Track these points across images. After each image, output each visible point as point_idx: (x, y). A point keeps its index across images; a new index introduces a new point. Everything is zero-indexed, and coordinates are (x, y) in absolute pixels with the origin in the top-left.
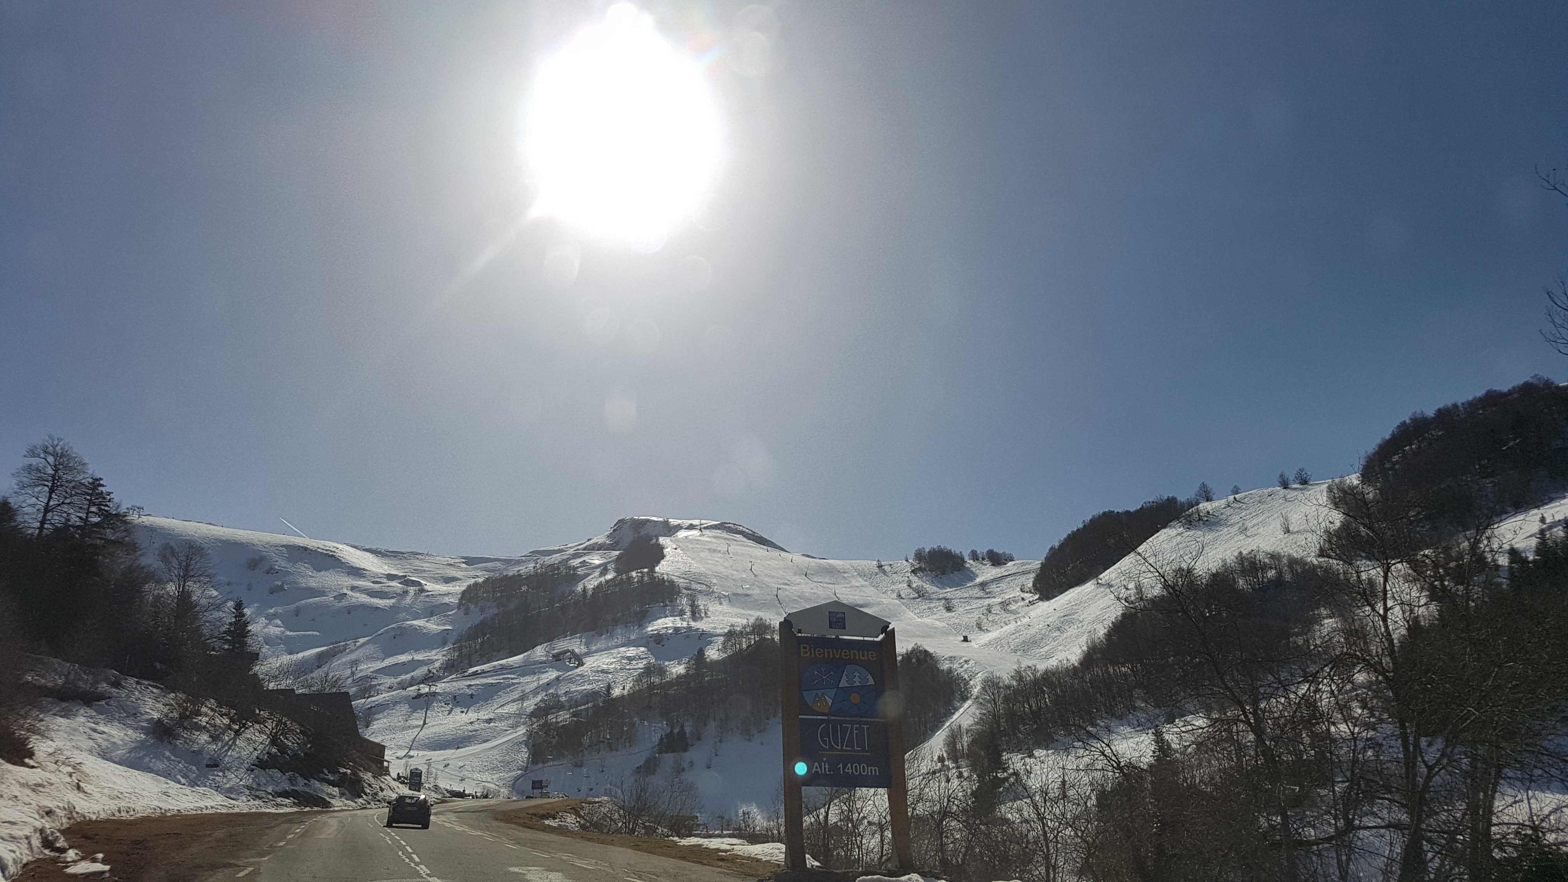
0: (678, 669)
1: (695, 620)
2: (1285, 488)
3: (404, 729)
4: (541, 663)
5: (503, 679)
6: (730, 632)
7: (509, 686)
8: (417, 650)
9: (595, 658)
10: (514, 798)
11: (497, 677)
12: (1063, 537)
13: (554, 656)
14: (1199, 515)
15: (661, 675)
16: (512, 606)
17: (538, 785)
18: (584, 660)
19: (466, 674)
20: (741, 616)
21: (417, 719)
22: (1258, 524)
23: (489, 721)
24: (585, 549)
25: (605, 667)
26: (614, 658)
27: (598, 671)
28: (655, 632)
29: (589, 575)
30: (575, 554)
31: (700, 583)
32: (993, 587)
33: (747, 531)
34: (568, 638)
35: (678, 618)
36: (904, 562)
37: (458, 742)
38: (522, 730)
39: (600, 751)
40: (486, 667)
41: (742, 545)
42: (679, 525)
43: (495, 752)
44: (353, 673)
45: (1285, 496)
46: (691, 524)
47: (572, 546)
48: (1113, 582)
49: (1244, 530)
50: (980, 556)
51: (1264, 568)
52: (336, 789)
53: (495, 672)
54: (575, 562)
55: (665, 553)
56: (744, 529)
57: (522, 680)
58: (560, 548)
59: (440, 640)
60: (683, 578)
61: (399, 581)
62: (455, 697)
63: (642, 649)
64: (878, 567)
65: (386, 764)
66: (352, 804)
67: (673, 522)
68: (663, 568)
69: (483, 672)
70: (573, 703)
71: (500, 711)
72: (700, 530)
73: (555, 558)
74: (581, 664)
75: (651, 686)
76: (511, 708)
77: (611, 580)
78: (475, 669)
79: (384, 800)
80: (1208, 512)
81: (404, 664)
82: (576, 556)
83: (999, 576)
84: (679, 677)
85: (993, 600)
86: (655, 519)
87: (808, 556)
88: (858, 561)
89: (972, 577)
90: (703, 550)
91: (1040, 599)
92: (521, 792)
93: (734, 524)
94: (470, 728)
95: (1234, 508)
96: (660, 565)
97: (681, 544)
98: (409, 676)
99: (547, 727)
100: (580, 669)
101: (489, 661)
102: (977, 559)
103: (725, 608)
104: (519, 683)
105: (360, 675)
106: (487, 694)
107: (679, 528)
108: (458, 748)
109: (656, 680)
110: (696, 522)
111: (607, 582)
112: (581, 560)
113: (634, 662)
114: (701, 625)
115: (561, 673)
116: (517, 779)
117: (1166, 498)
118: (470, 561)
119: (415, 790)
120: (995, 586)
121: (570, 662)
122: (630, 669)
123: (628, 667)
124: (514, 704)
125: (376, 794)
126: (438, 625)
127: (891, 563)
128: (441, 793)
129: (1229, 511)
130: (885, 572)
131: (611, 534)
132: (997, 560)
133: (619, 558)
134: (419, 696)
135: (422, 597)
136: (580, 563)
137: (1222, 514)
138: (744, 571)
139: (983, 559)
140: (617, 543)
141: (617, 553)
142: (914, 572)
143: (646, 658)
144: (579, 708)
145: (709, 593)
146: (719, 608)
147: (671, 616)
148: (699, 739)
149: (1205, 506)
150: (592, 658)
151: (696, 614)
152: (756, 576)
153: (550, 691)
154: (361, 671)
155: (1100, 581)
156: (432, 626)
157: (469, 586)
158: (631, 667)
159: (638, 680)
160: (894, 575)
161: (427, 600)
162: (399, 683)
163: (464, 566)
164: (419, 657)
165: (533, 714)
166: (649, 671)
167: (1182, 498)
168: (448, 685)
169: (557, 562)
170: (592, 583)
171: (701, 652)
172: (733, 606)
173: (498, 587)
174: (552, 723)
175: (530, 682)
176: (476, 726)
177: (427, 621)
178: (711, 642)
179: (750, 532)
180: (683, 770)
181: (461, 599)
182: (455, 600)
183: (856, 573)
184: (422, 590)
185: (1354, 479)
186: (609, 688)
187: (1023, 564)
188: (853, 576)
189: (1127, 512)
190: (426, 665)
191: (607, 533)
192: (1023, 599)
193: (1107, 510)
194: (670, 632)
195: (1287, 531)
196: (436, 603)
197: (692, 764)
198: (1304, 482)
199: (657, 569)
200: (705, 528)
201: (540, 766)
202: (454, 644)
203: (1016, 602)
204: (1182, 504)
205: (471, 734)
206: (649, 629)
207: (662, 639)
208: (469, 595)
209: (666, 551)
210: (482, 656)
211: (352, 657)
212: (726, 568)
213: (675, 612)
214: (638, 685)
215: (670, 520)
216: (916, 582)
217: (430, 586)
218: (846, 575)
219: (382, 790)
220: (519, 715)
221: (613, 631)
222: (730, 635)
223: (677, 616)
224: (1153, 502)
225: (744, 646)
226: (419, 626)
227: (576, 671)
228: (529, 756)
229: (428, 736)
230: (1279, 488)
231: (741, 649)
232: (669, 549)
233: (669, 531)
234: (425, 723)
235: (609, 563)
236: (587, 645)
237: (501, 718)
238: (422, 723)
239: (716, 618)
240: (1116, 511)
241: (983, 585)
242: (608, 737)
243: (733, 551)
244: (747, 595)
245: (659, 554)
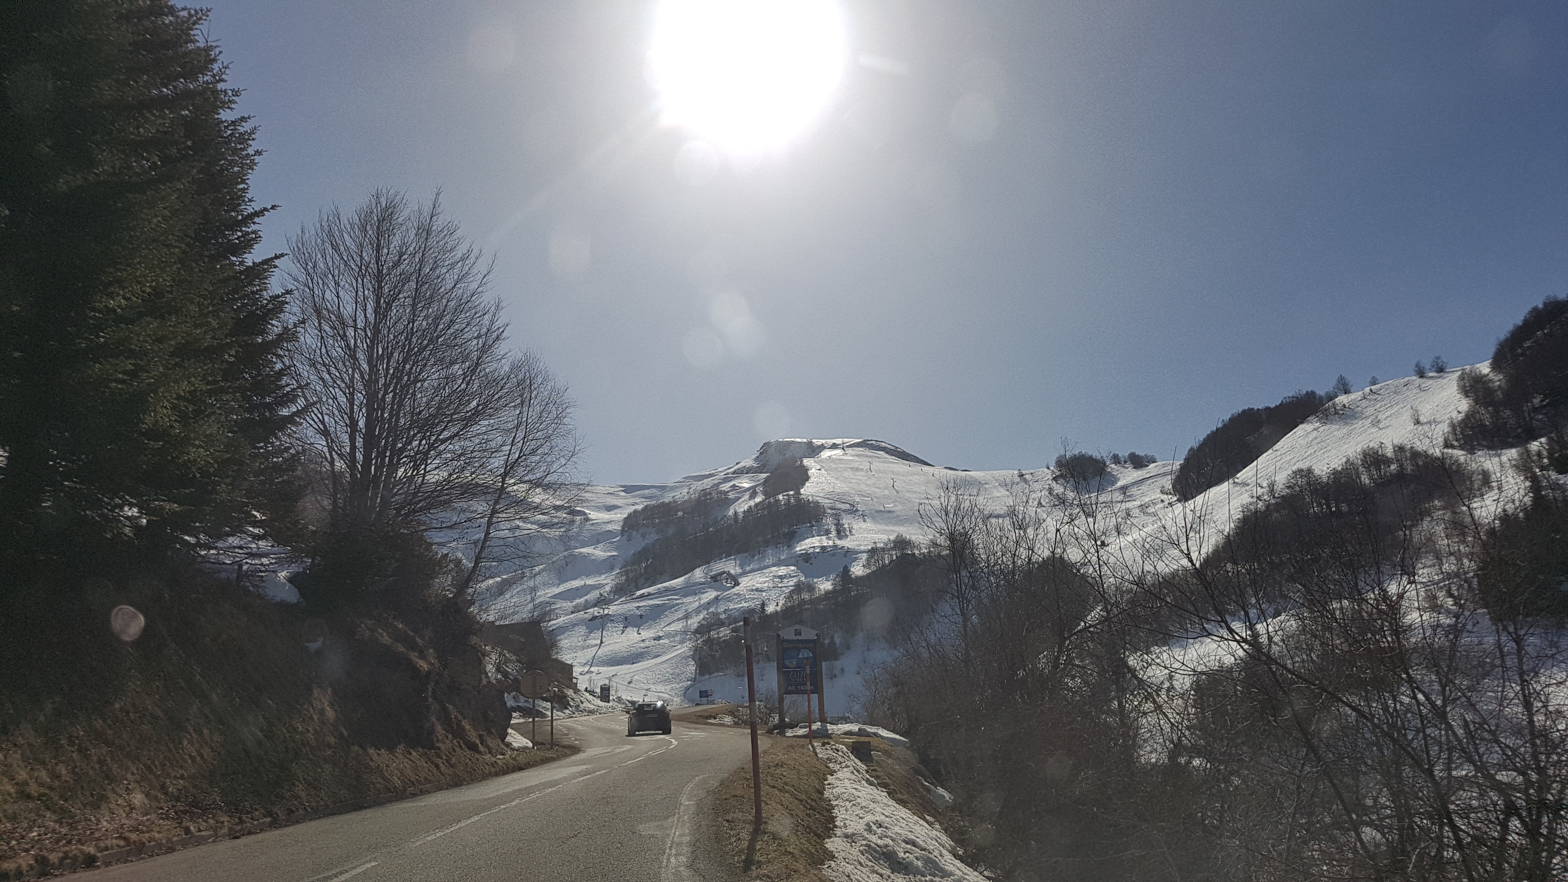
0: (825, 585)
1: (840, 538)
2: (1421, 377)
3: (583, 648)
4: (700, 584)
5: (668, 600)
6: (873, 548)
7: (674, 606)
8: (588, 575)
9: (750, 577)
10: (686, 706)
11: (662, 599)
12: (1202, 437)
13: (712, 577)
14: (1335, 409)
15: (810, 592)
16: (671, 531)
17: (704, 694)
18: (740, 580)
19: (634, 597)
20: (884, 532)
21: (594, 639)
22: (1391, 416)
23: (659, 638)
24: (734, 473)
25: (759, 586)
26: (767, 577)
27: (753, 590)
28: (804, 552)
29: (740, 498)
30: (725, 478)
31: (844, 503)
32: (1134, 491)
33: (890, 447)
34: (724, 560)
35: (824, 537)
36: (1046, 470)
37: (633, 658)
38: (689, 645)
39: (759, 661)
40: (651, 590)
41: (885, 462)
42: (823, 444)
43: (665, 665)
44: (533, 600)
45: (1420, 386)
46: (834, 444)
47: (722, 470)
48: (1249, 481)
49: (1376, 423)
50: (1123, 459)
51: (1388, 461)
52: (549, 704)
53: (660, 594)
54: (725, 487)
55: (810, 474)
56: (887, 445)
57: (685, 600)
58: (711, 472)
59: (607, 565)
60: (827, 498)
61: (566, 511)
62: (626, 618)
63: (792, 568)
64: (1019, 476)
65: (574, 681)
66: (562, 714)
67: (817, 442)
68: (808, 491)
69: (649, 594)
70: (731, 620)
71: (667, 629)
72: (843, 449)
73: (707, 483)
74: (737, 584)
75: (803, 602)
76: (678, 626)
77: (760, 502)
78: (642, 592)
79: (585, 710)
80: (1344, 406)
81: (577, 589)
82: (726, 480)
83: (1140, 478)
84: (827, 593)
85: (1134, 503)
86: (798, 440)
87: (951, 469)
88: (1000, 471)
89: (1114, 480)
90: (846, 469)
91: (1179, 500)
92: (691, 701)
93: (876, 441)
94: (642, 645)
95: (1370, 400)
96: (805, 487)
97: (824, 465)
98: (582, 600)
99: (709, 641)
100: (737, 588)
101: (653, 584)
102: (1119, 463)
103: (869, 525)
104: (681, 604)
105: (539, 600)
106: (655, 614)
107: (822, 448)
108: (633, 663)
109: (806, 596)
110: (838, 441)
111: (757, 505)
112: (731, 484)
113: (785, 580)
114: (846, 543)
115: (719, 593)
116: (687, 689)
117: (1304, 392)
118: (628, 489)
119: (605, 702)
120: (1136, 489)
121: (726, 582)
122: (782, 587)
123: (780, 585)
124: (679, 622)
125: (578, 706)
126: (604, 551)
127: (1032, 471)
128: (624, 703)
129: (1364, 403)
130: (1026, 481)
131: (757, 457)
132: (1138, 462)
133: (767, 480)
134: (594, 618)
135: (588, 526)
136: (731, 487)
137: (1358, 407)
138: (886, 488)
139: (1125, 462)
140: (764, 466)
141: (765, 475)
142: (1055, 479)
143: (796, 576)
144: (738, 624)
145: (853, 511)
146: (863, 525)
147: (818, 536)
148: (848, 648)
149: (1342, 399)
150: (746, 578)
151: (841, 533)
152: (898, 492)
153: (711, 610)
154: (540, 596)
155: (1236, 480)
156: (599, 552)
157: (630, 515)
158: (783, 585)
159: (790, 597)
160: (1035, 484)
161: (592, 528)
162: (575, 607)
163: (623, 494)
164: (590, 582)
165: (697, 631)
166: (799, 588)
167: (1321, 392)
168: (619, 607)
169: (709, 487)
170: (742, 506)
171: (846, 570)
172: (877, 522)
173: (656, 514)
174: (714, 639)
175: (692, 602)
176: (647, 643)
177: (594, 549)
178: (856, 559)
179: (893, 448)
180: (835, 676)
181: (623, 527)
182: (618, 527)
183: (997, 484)
184: (587, 519)
185: (1485, 368)
186: (763, 605)
187: (1164, 466)
188: (995, 487)
189: (1268, 408)
190: (597, 589)
191: (754, 457)
192: (1162, 501)
193: (1246, 408)
194: (817, 550)
195: (1418, 422)
196: (601, 531)
197: (842, 670)
198: (1441, 370)
199: (802, 491)
200: (847, 447)
201: (707, 677)
202: (621, 569)
203: (1155, 504)
204: (1321, 397)
205: (643, 650)
206: (798, 549)
207: (810, 558)
208: (631, 523)
209: (810, 472)
210: (647, 579)
211: (531, 584)
212: (869, 486)
213: (821, 531)
214: (790, 601)
215: (814, 441)
216: (1058, 489)
217: (593, 515)
218: (987, 486)
219: (582, 703)
220: (685, 632)
221: (764, 551)
222: (873, 552)
223: (823, 535)
224: (1293, 397)
225: (887, 562)
226: (588, 554)
227: (733, 590)
228: (696, 668)
229: (605, 654)
230: (1414, 378)
231: (884, 565)
232: (813, 470)
233: (813, 452)
234: (602, 642)
235: (757, 486)
236: (742, 566)
237: (668, 635)
238: (599, 642)
239: (861, 536)
240: (1256, 408)
241: (1124, 489)
242: (766, 649)
243: (877, 468)
244: (890, 512)
245: (803, 476)
